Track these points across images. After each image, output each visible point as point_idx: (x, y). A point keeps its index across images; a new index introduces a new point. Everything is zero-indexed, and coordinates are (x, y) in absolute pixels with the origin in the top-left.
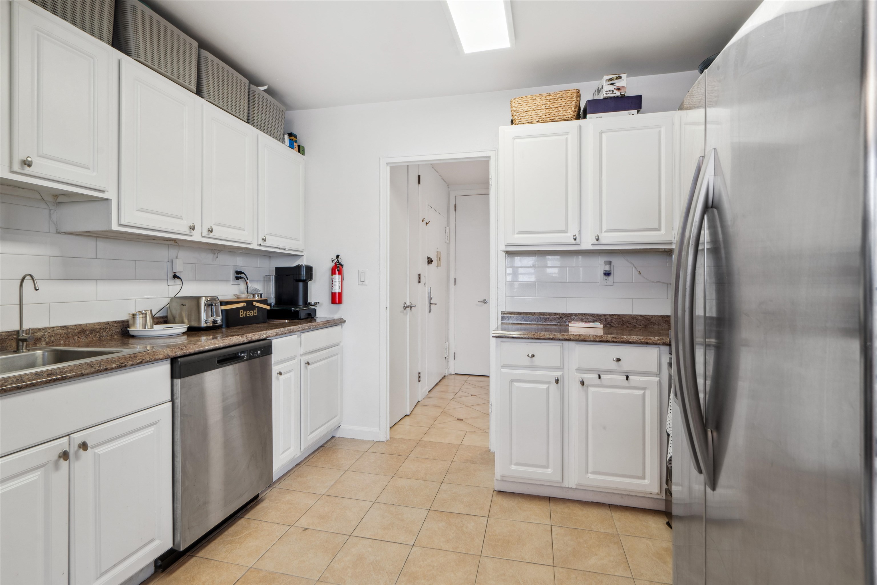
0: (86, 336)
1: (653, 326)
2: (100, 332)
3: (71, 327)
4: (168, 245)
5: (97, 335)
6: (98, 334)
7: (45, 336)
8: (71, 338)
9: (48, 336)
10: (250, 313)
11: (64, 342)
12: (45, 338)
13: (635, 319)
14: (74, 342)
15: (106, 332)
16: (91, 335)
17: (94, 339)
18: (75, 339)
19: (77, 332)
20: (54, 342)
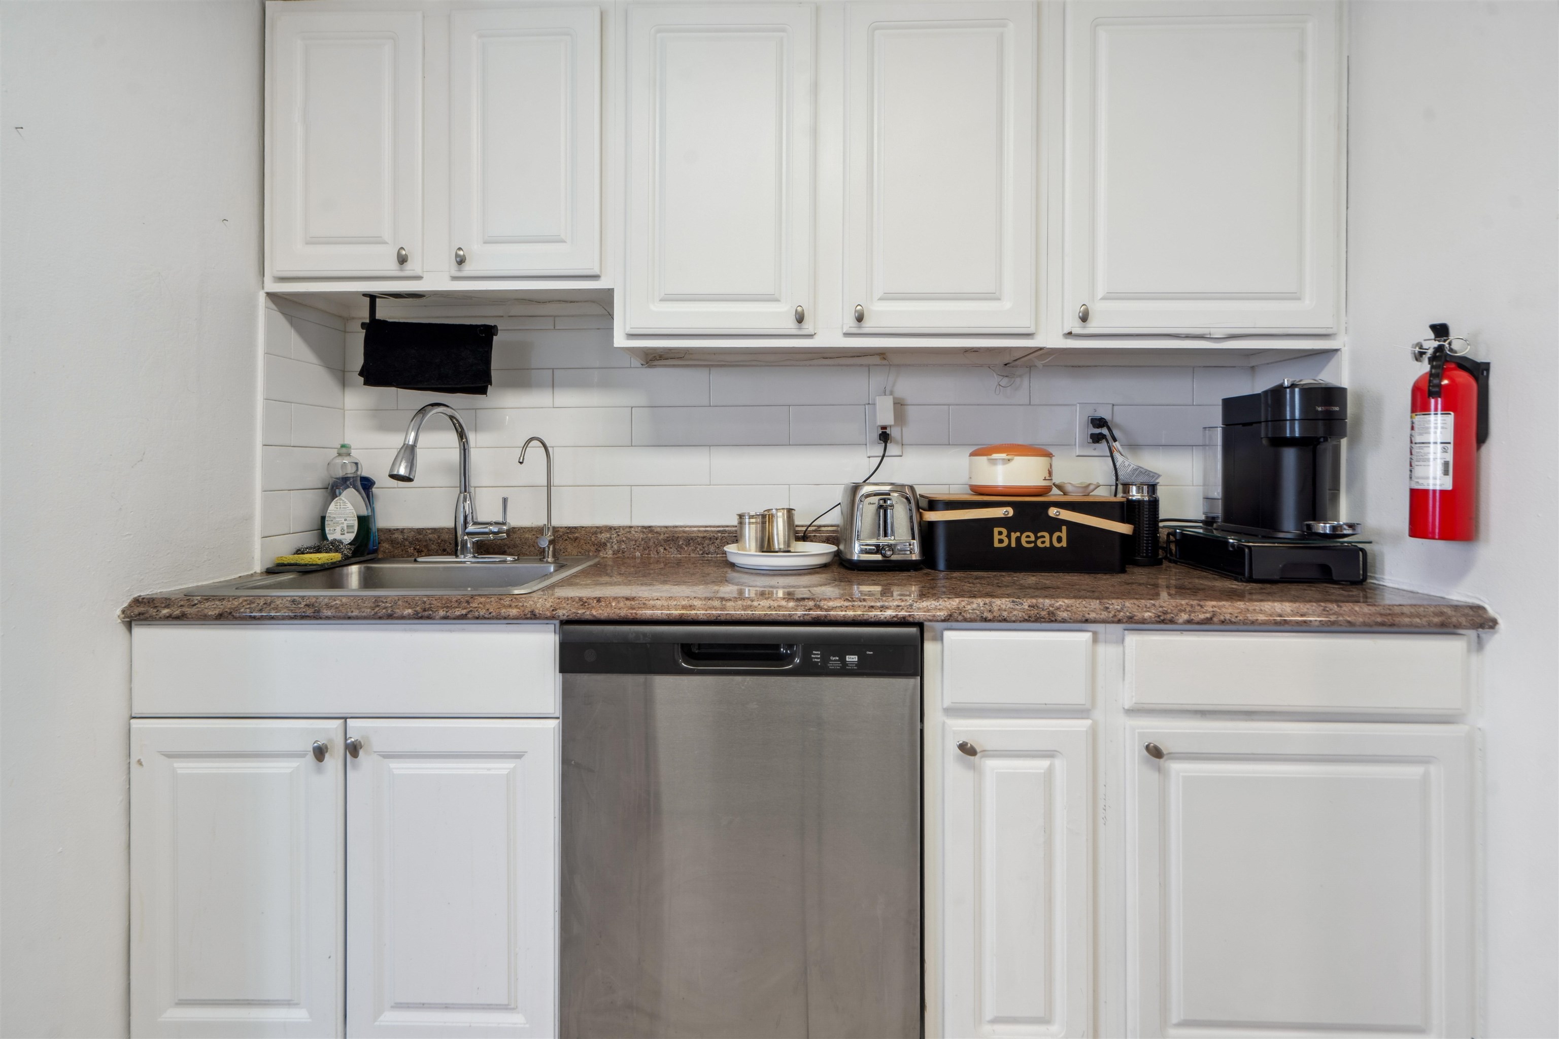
0: (679, 549)
2: (703, 544)
3: (659, 529)
4: (869, 366)
5: (698, 550)
6: (700, 547)
7: (611, 540)
8: (652, 549)
9: (617, 540)
10: (1037, 538)
11: (641, 555)
12: (612, 543)
14: (656, 556)
15: (716, 544)
16: (686, 548)
17: (693, 555)
18: (658, 551)
19: (662, 539)
20: (625, 552)
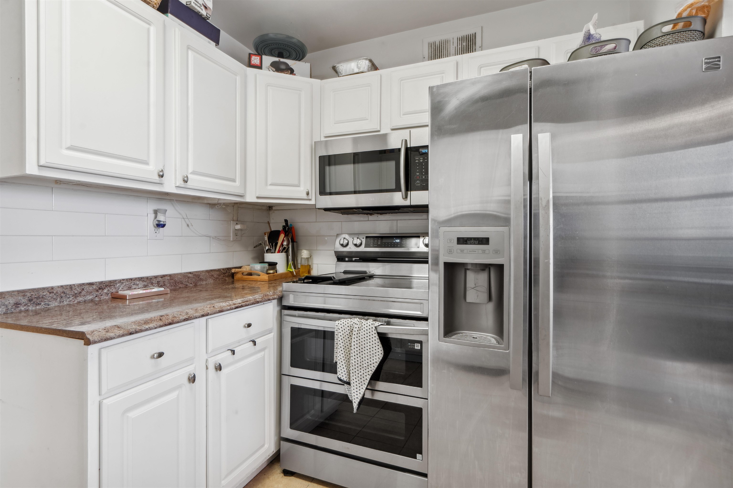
1: (202, 283)
13: (187, 277)
